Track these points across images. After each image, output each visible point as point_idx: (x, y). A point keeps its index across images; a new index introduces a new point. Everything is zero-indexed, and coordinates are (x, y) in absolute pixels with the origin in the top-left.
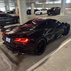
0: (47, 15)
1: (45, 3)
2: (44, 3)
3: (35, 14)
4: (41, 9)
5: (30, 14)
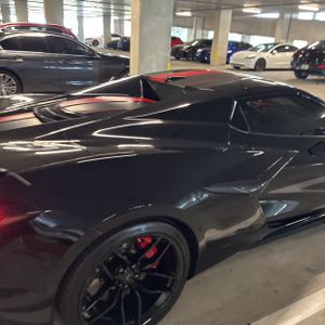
0: (292, 75)
1: (294, 16)
2: (287, 16)
3: (228, 63)
4: (266, 45)
5: (204, 59)
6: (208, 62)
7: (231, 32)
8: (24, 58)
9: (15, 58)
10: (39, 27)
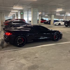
0: (65, 26)
5: (49, 24)
6: (50, 24)
7: (54, 18)
8: (16, 24)
9: (15, 24)
10: (19, 19)
